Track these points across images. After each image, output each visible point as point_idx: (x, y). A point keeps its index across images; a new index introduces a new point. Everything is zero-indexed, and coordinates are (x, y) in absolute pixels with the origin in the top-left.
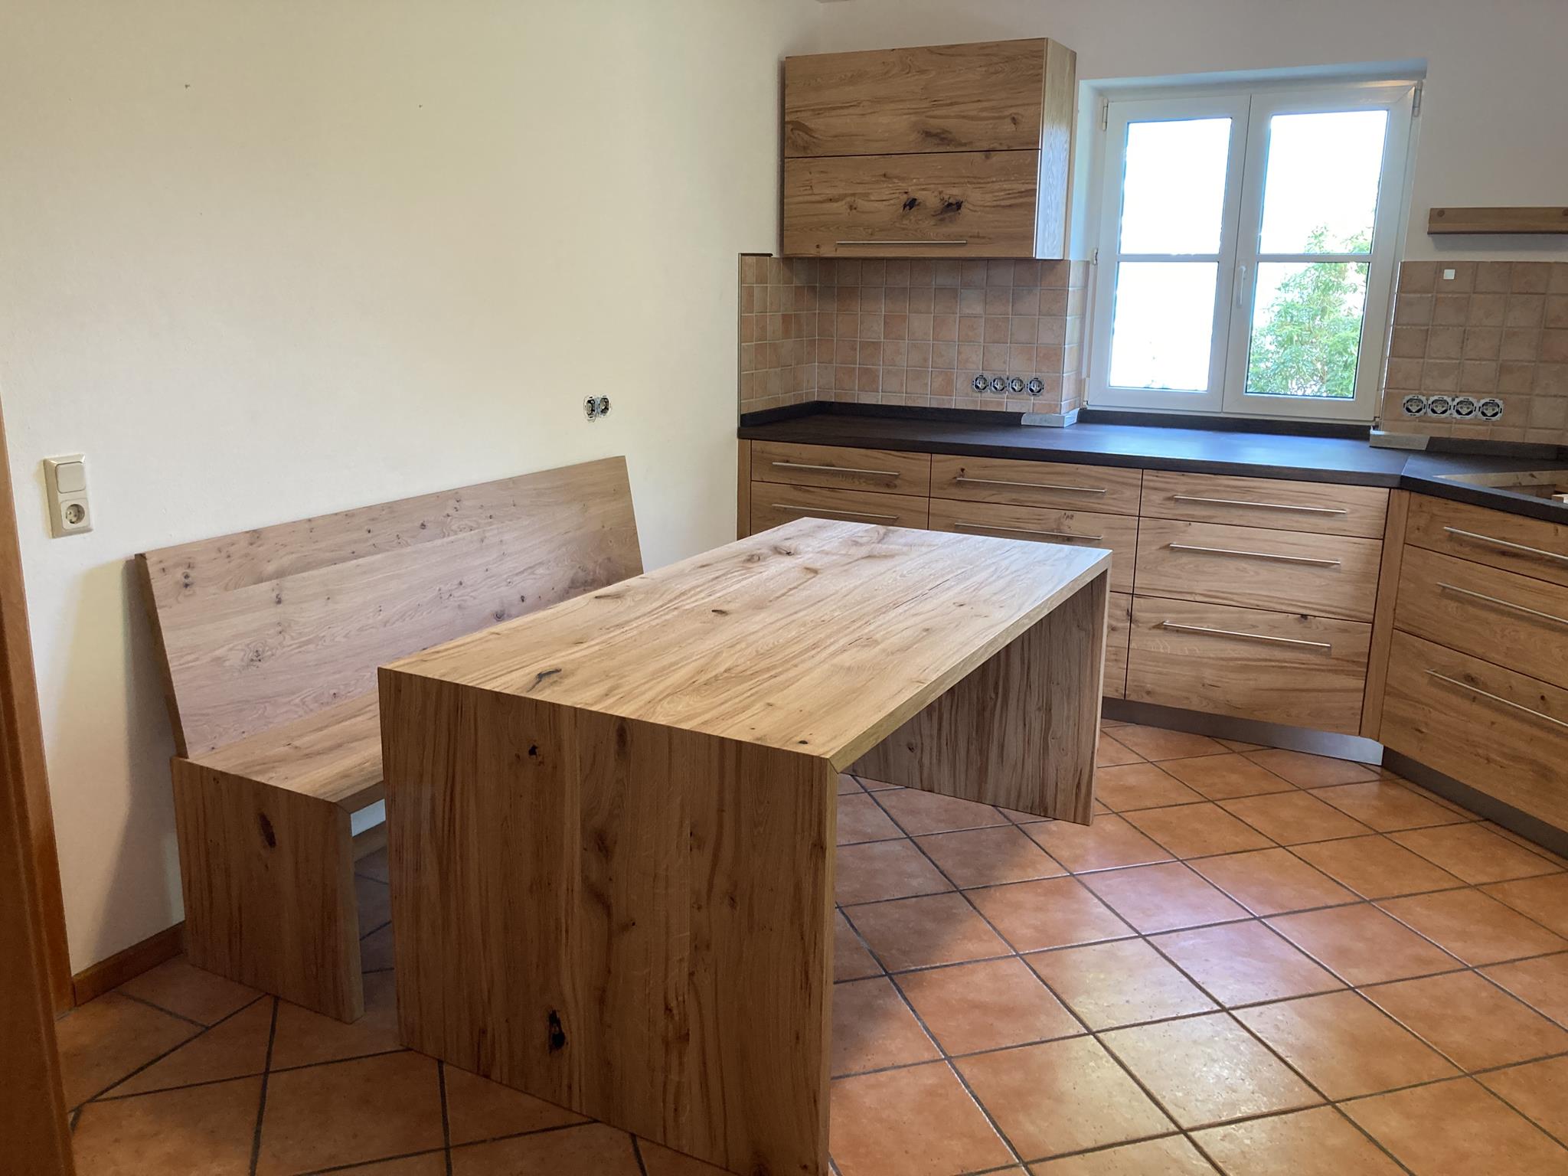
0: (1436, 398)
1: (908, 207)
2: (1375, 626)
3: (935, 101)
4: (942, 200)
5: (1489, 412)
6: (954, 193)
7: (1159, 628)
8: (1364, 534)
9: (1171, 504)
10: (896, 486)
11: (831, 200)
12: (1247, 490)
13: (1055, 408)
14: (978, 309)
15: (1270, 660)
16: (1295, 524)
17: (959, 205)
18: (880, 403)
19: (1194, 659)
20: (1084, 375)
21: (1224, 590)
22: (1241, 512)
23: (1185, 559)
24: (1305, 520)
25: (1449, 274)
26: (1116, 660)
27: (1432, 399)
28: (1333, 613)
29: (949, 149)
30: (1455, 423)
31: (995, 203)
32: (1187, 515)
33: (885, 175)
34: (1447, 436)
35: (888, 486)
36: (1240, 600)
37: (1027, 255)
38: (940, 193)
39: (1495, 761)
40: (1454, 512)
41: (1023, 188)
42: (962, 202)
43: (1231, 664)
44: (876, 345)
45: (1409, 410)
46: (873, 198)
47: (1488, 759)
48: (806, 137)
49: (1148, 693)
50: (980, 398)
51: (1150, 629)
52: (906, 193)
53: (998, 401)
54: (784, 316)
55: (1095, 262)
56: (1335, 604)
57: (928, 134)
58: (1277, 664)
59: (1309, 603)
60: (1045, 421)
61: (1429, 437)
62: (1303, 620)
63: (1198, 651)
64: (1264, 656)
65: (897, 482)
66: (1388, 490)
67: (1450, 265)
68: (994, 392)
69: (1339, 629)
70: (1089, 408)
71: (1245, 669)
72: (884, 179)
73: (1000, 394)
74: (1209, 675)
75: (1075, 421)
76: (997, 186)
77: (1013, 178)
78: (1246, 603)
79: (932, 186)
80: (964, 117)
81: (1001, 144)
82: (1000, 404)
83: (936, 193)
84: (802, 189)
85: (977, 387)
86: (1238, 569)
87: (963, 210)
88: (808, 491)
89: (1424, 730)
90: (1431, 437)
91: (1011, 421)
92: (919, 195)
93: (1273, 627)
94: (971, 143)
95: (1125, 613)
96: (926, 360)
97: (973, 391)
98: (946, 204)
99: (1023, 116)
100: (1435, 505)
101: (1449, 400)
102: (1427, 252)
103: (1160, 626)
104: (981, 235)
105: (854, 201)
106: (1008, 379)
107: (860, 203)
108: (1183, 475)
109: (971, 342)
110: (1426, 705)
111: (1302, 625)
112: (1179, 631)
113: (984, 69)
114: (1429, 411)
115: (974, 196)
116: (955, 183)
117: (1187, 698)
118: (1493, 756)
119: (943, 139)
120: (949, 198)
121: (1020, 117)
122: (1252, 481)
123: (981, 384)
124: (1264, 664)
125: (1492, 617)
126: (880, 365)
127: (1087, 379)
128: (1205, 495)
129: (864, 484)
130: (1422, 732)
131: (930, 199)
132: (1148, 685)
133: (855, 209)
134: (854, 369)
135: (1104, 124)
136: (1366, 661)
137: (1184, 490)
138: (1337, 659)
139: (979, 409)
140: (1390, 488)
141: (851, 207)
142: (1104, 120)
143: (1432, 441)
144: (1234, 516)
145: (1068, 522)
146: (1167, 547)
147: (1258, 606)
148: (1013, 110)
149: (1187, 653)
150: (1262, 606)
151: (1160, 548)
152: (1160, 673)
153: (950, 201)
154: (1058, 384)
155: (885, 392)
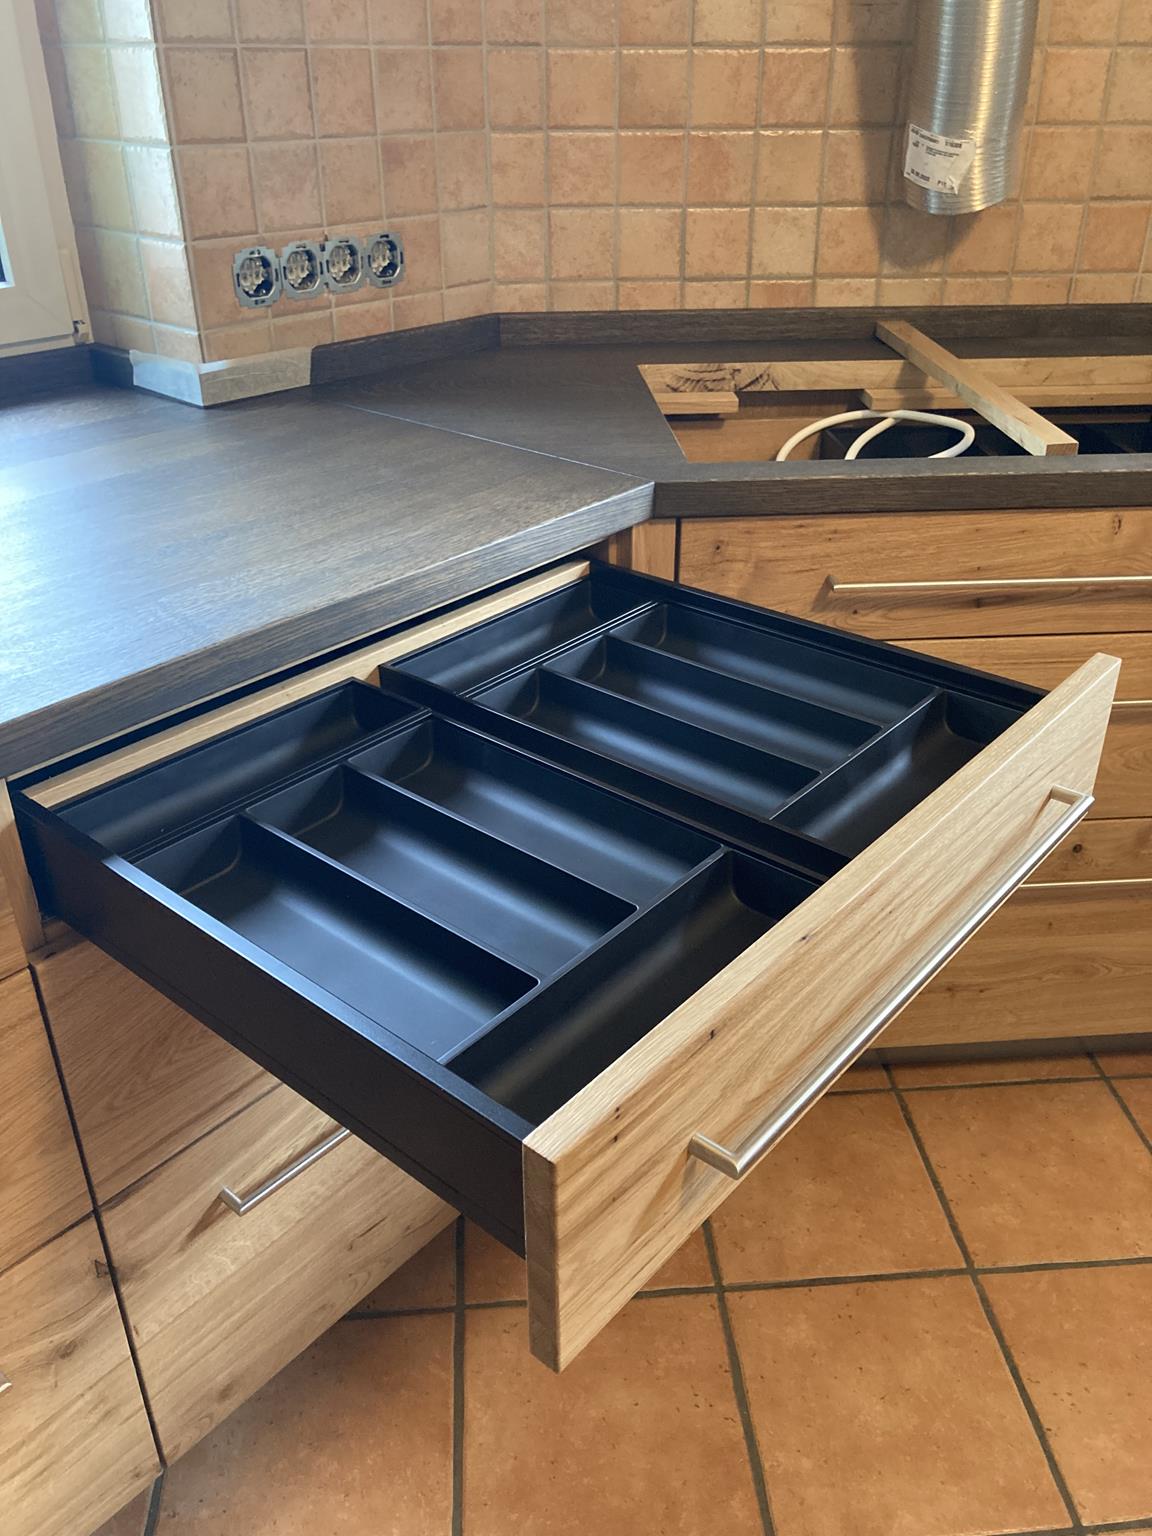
0: (291, 247)
27: (287, 252)
30: (337, 305)
34: (334, 340)
39: (967, 987)
45: (245, 292)
61: (306, 352)
90: (311, 350)
101: (314, 249)
114: (286, 283)
132: (220, 1377)
143: (322, 357)
152: (242, 1323)
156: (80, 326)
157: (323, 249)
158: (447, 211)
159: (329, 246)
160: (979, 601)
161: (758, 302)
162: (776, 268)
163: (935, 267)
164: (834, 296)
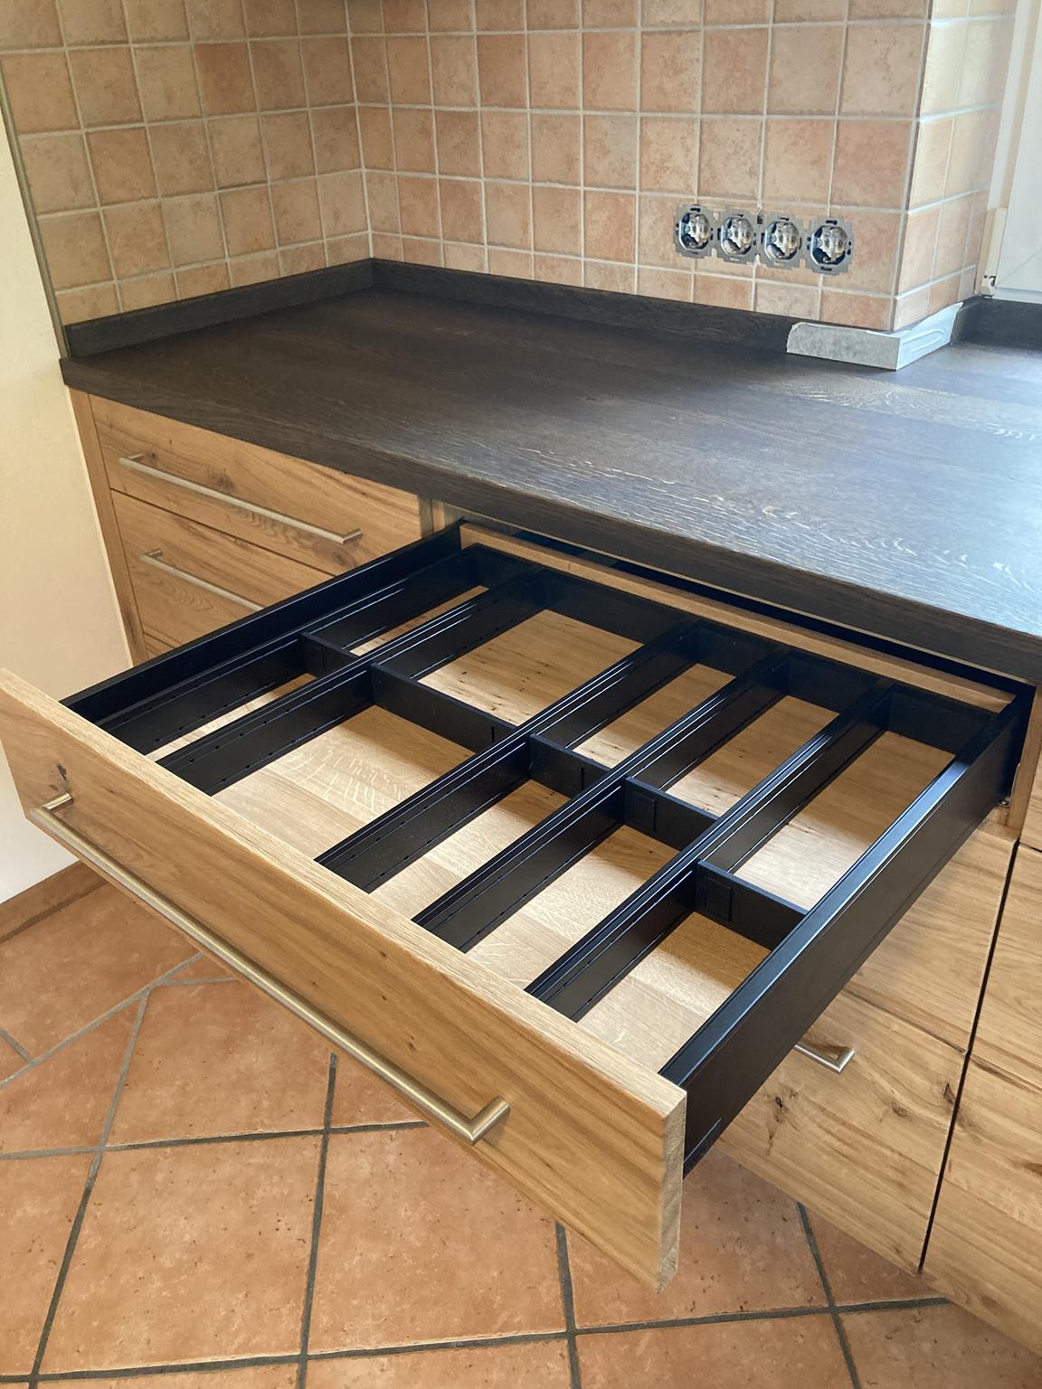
13: (877, 318)
18: (487, 272)
26: (904, 1187)
35: (341, 559)
44: (468, 122)
50: (693, 272)
53: (734, 282)
60: (848, 349)
68: (727, 258)
70: (998, 295)
73: (742, 259)
75: (946, 339)
82: (739, 289)
85: (687, 239)
95: (938, 1090)
96: (571, 161)
97: (678, 249)
106: (760, 221)
109: (670, 109)
123: (697, 232)
126: (479, 175)
129: (295, 545)
134: (431, 185)
139: (688, 301)
154: (891, 241)
155: (494, 244)
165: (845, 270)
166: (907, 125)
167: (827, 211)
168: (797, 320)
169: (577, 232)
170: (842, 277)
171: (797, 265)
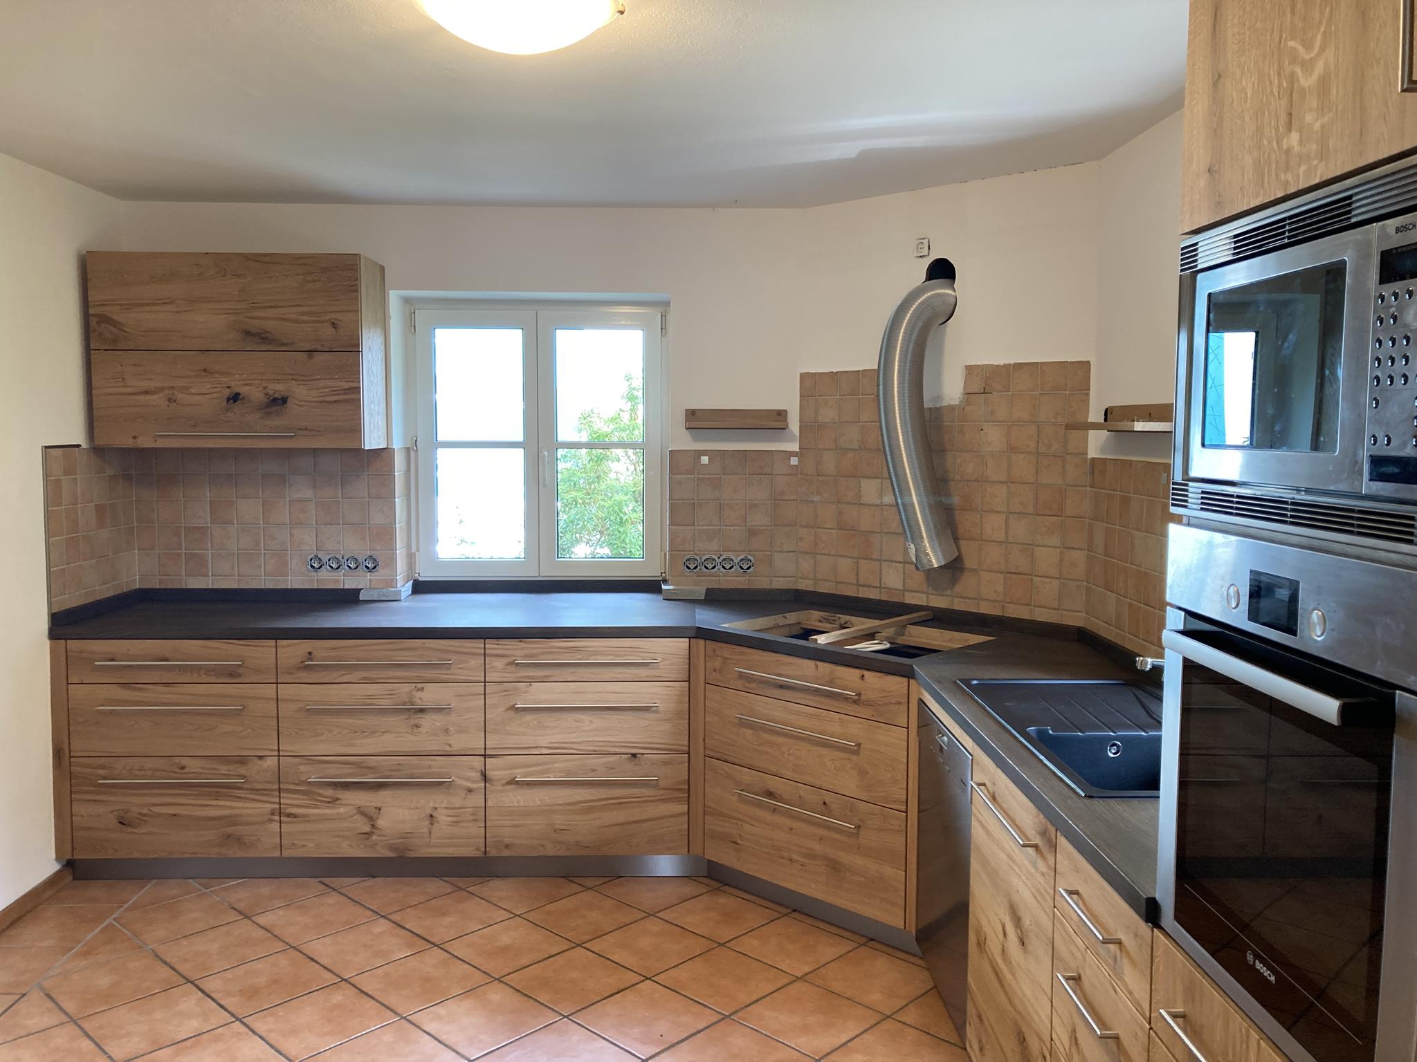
0: (707, 557)
1: (231, 401)
2: (691, 756)
3: (254, 303)
4: (267, 394)
5: (745, 567)
6: (279, 388)
7: (512, 784)
8: (675, 678)
9: (513, 668)
10: (240, 675)
11: (147, 392)
12: (577, 650)
13: (392, 582)
14: (308, 494)
15: (611, 799)
16: (619, 676)
17: (284, 400)
18: (210, 587)
19: (544, 808)
20: (414, 550)
21: (567, 741)
22: (573, 670)
23: (528, 717)
24: (626, 671)
25: (705, 460)
26: (475, 820)
27: (704, 558)
28: (657, 749)
29: (270, 348)
30: (723, 576)
31: (321, 399)
32: (528, 677)
33: (205, 370)
34: (718, 587)
35: (231, 675)
36: (579, 748)
37: (354, 445)
38: (265, 388)
39: (797, 861)
40: (741, 655)
41: (347, 385)
42: (288, 397)
43: (578, 807)
44: (202, 530)
45: (688, 568)
46: (193, 391)
47: (790, 860)
48: (113, 329)
49: (507, 846)
50: (316, 577)
51: (503, 785)
52: (229, 387)
53: (334, 579)
54: (97, 506)
55: (415, 448)
56: (658, 741)
57: (248, 333)
58: (616, 801)
59: (637, 743)
60: (383, 595)
61: (705, 588)
62: (633, 758)
63: (548, 801)
64: (605, 796)
65: (241, 671)
66: (687, 640)
67: (705, 453)
68: (329, 571)
69: (663, 762)
70: (421, 579)
71: (591, 810)
72: (204, 373)
73: (336, 572)
74: (559, 820)
75: (410, 593)
76: (322, 383)
77: (337, 377)
78: (586, 750)
79: (257, 381)
80: (285, 320)
81: (322, 345)
82: (337, 581)
83: (260, 389)
84: (112, 381)
85: (312, 566)
86: (575, 721)
87: (289, 404)
88: (140, 689)
89: (738, 842)
90: (707, 589)
91: (349, 599)
92: (244, 390)
93: (610, 768)
94: (293, 343)
95: (479, 774)
96: (258, 543)
97: (308, 570)
98: (272, 398)
99: (341, 321)
100: (726, 650)
101: (716, 558)
102: (687, 443)
103: (513, 782)
104: (308, 428)
105: (173, 394)
106: (343, 558)
107: (179, 396)
108: (521, 641)
109: (302, 524)
110: (739, 820)
111: (633, 764)
112: (529, 784)
113: (301, 277)
114: (703, 567)
115: (300, 392)
116: (278, 380)
117: (543, 846)
118: (795, 857)
119: (263, 338)
120: (274, 393)
121: (339, 322)
122: (580, 641)
123: (316, 564)
124: (604, 803)
125: (780, 739)
126: (208, 550)
127: (417, 553)
128: (542, 657)
129: (204, 676)
130: (738, 844)
131: (255, 393)
132: (506, 839)
133: (175, 401)
134: (179, 555)
135: (413, 328)
136: (687, 787)
137: (523, 654)
138: (665, 789)
139: (316, 587)
140: (689, 638)
141: (170, 400)
142: (413, 325)
143: (708, 591)
144: (568, 674)
145: (419, 694)
146: (513, 708)
147: (595, 751)
148: (332, 316)
149: (539, 803)
150: (599, 751)
151: (507, 710)
152: (517, 826)
153: (276, 396)
154: (392, 560)
155: (216, 576)
156: (664, 575)
157: (719, 558)
158: (776, 551)
159: (722, 558)
160: (782, 687)
161: (884, 598)
162: (891, 586)
163: (949, 593)
164: (910, 599)
165: (377, 571)
166: (393, 528)
167: (368, 553)
168: (362, 589)
169: (261, 568)
170: (376, 573)
171: (359, 571)
